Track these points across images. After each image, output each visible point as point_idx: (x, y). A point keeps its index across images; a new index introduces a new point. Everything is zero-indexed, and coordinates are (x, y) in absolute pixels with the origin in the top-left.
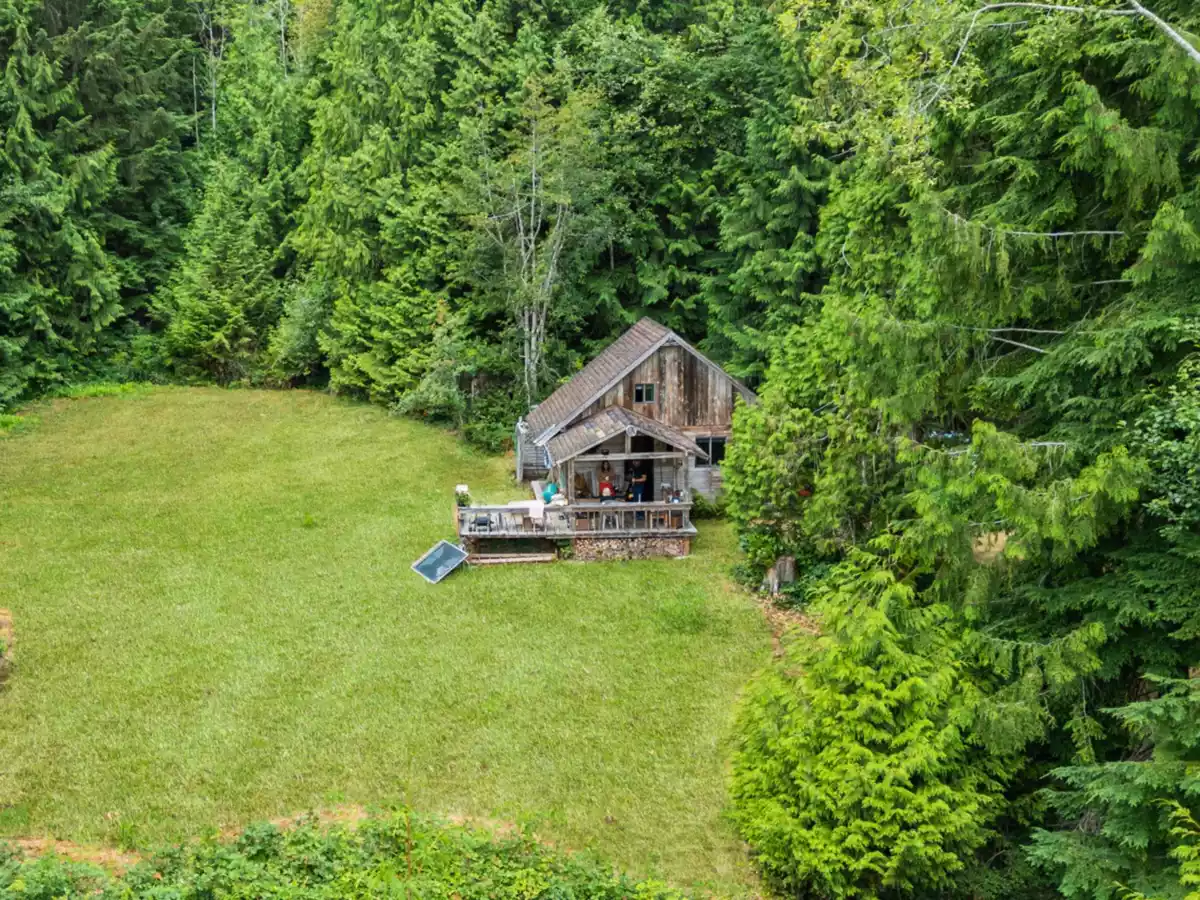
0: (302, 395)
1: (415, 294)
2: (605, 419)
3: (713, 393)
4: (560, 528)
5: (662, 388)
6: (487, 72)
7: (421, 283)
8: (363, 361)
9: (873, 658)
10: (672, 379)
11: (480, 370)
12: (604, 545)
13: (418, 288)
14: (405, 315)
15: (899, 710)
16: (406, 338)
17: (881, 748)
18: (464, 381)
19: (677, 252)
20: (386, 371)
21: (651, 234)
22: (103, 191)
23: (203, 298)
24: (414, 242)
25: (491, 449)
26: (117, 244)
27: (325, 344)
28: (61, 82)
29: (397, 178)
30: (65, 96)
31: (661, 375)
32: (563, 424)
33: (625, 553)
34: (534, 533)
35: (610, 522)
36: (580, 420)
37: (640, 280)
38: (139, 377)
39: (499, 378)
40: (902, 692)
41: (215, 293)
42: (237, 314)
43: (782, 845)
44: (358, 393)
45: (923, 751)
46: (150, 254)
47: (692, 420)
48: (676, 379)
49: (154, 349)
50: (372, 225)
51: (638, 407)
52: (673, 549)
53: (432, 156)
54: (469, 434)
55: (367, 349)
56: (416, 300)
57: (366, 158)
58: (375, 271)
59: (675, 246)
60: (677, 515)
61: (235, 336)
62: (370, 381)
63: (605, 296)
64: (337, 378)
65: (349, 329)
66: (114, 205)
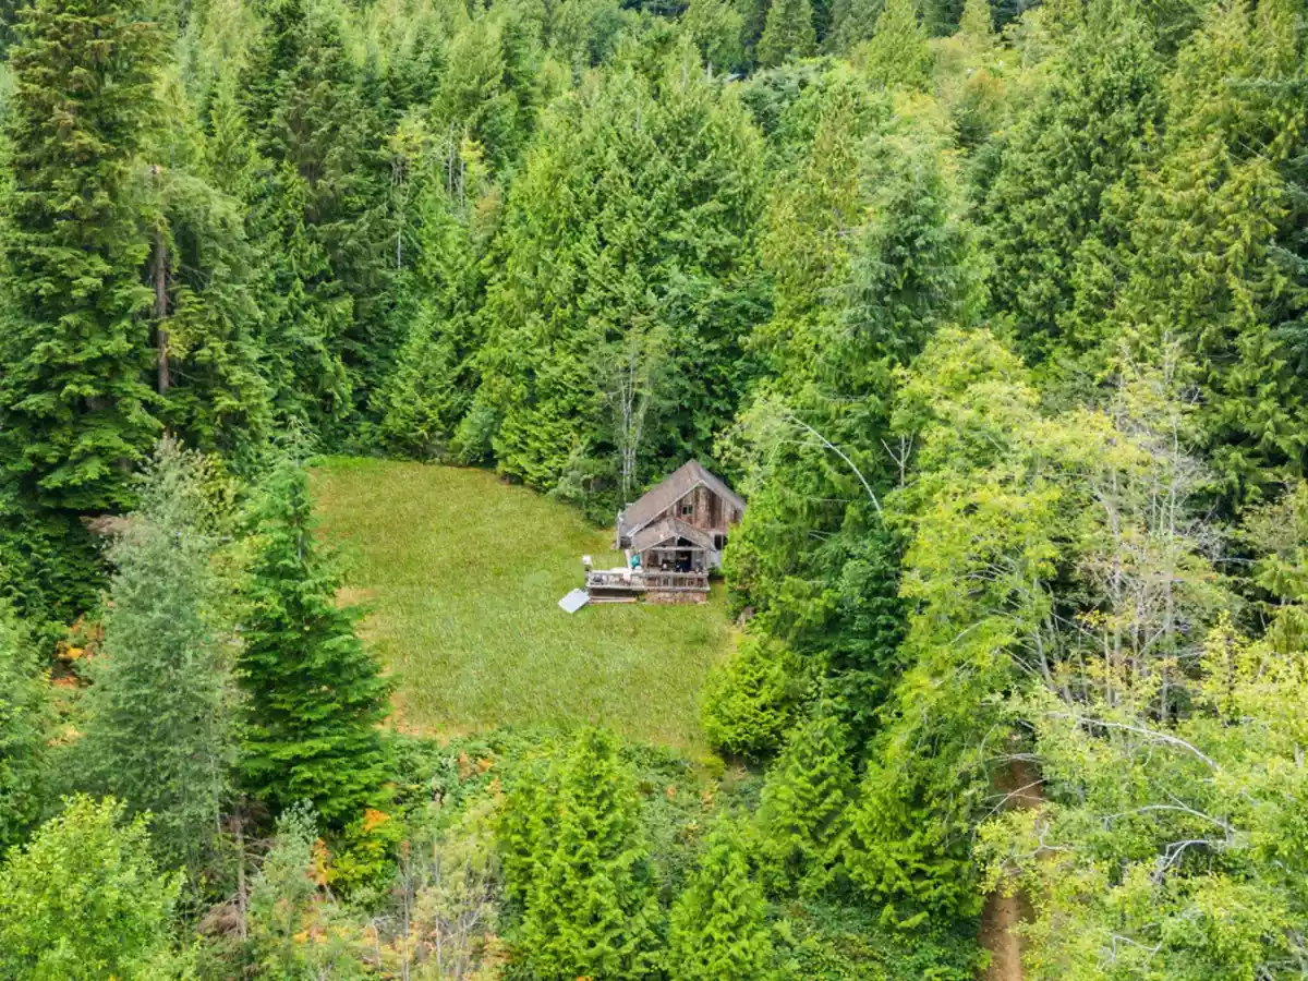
0: (476, 474)
2: (665, 525)
4: (639, 585)
5: (697, 507)
6: (607, 291)
8: (522, 460)
9: (753, 661)
10: (703, 503)
11: (597, 477)
12: (663, 595)
14: (550, 434)
15: (760, 681)
16: (550, 448)
17: (752, 695)
18: (586, 484)
19: (717, 409)
20: (535, 466)
21: (702, 396)
22: (344, 326)
23: (411, 403)
24: (555, 389)
25: (601, 526)
26: (350, 359)
27: (495, 443)
28: (322, 255)
29: (547, 348)
30: (324, 265)
31: (697, 500)
32: (643, 525)
33: (673, 599)
34: (625, 587)
35: (666, 583)
36: (652, 524)
38: (363, 452)
39: (608, 482)
40: (761, 674)
41: (419, 401)
42: (433, 416)
43: (713, 732)
44: (516, 479)
45: (765, 696)
46: (367, 364)
47: (713, 526)
48: (705, 503)
49: (373, 434)
50: (530, 372)
51: (684, 517)
52: (697, 598)
53: (570, 336)
54: (588, 514)
55: (523, 451)
57: (528, 334)
58: (531, 402)
59: (716, 404)
60: (700, 580)
61: (432, 430)
62: (525, 472)
63: (673, 435)
64: (501, 467)
65: (514, 438)
66: (351, 334)
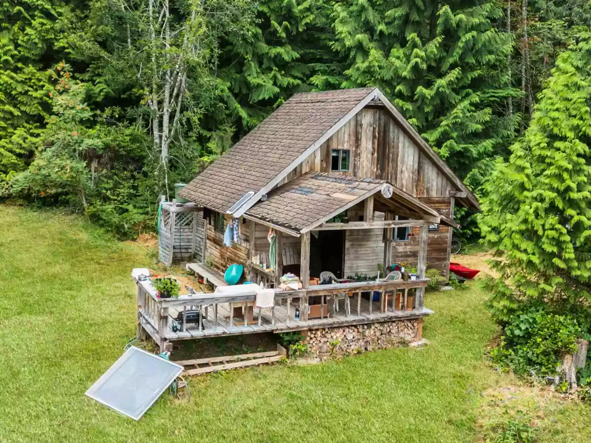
1: (16, 70)
3: (403, 163)
5: (357, 155)
7: (25, 60)
10: (367, 145)
11: (107, 147)
12: (338, 335)
13: (20, 65)
31: (358, 140)
32: (264, 191)
33: (362, 343)
37: (249, 78)
48: (370, 146)
52: (407, 334)
56: (20, 77)
